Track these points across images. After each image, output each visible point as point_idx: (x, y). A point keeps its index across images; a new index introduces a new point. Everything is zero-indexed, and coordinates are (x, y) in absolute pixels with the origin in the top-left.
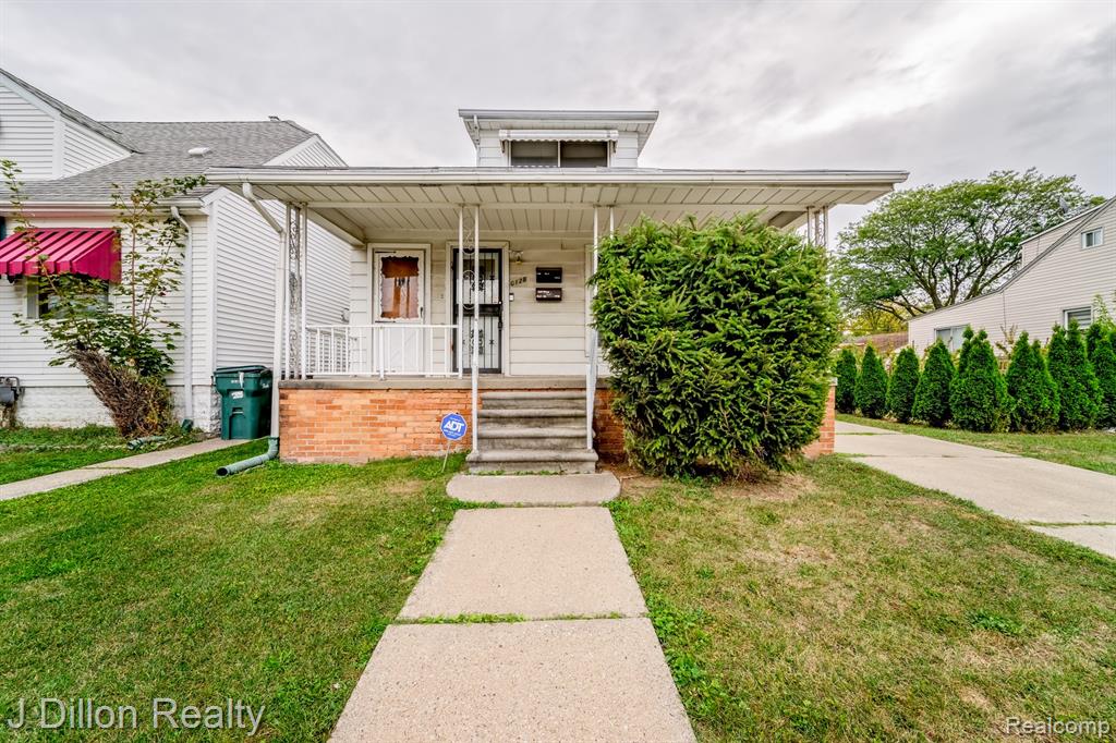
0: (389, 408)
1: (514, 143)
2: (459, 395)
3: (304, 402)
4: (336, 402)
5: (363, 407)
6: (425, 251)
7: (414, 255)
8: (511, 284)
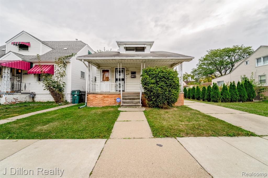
0: (106, 97)
1: (126, 47)
2: (118, 95)
3: (91, 96)
4: (97, 96)
5: (101, 97)
6: (110, 69)
7: (108, 69)
8: (126, 75)
